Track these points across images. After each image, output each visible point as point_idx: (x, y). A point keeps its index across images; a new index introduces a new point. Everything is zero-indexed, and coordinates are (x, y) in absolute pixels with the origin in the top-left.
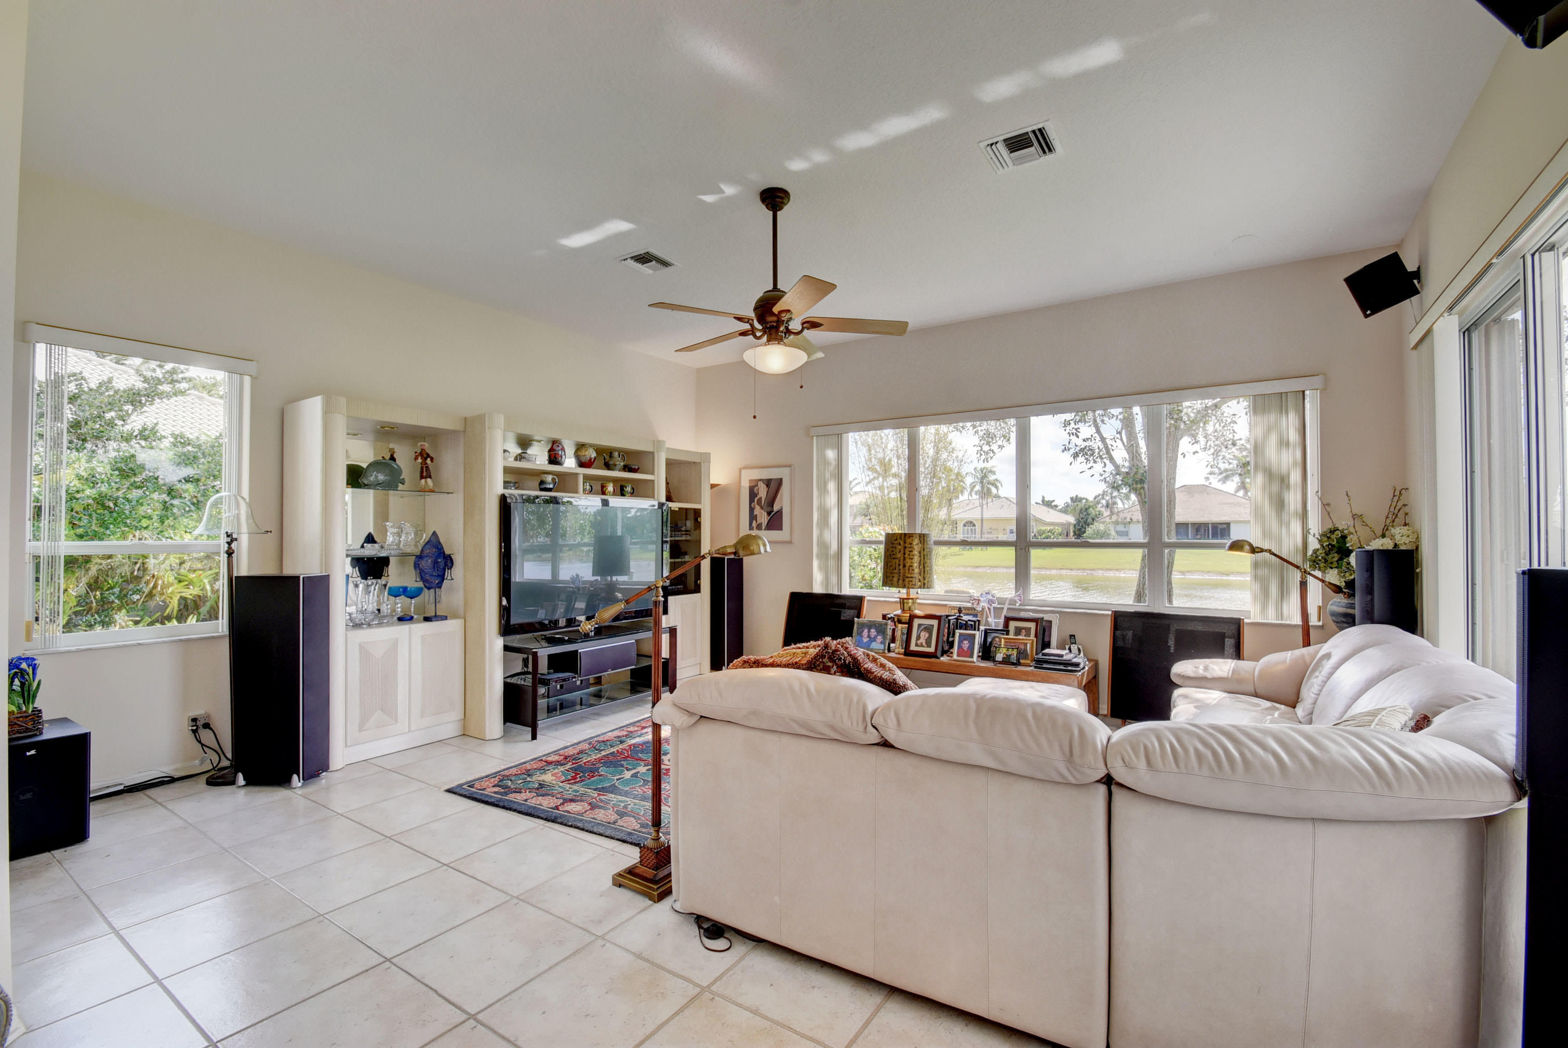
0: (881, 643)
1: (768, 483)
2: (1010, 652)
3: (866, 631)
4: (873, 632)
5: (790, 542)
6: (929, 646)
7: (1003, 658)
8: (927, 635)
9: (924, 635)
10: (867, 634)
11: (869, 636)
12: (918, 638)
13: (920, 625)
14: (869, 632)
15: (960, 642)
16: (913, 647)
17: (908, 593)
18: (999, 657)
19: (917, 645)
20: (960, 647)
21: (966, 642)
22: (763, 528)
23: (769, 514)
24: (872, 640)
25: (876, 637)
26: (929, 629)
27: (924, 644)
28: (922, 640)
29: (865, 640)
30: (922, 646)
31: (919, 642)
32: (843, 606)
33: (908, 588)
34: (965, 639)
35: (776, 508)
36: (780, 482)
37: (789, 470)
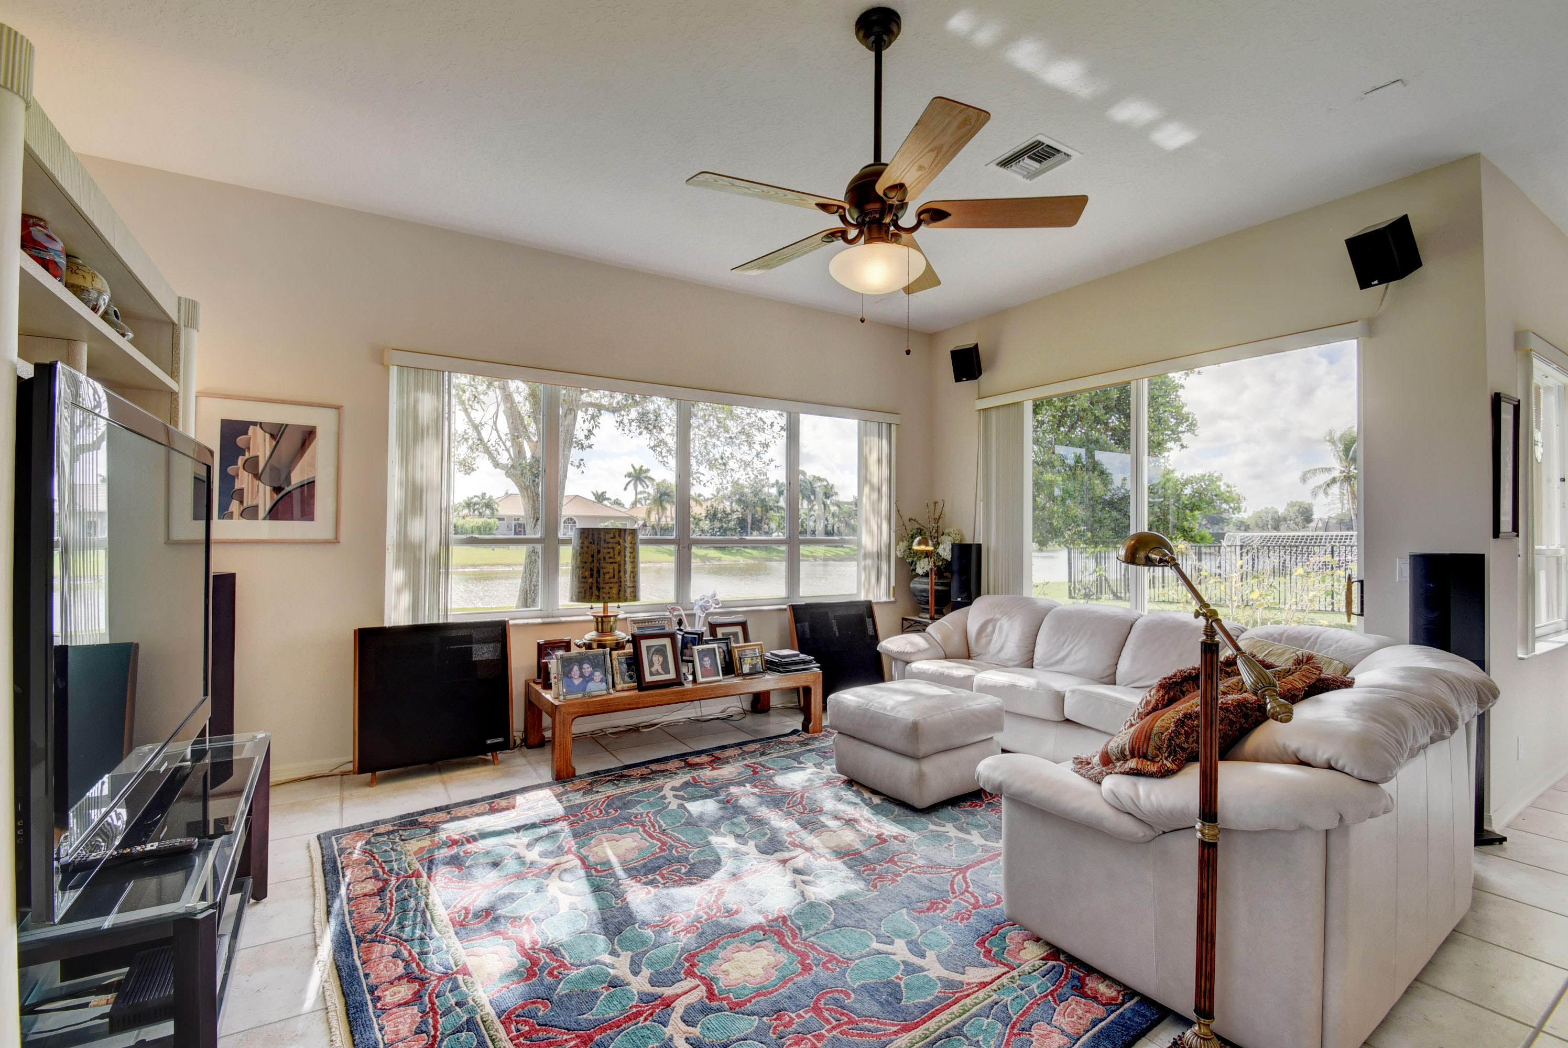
0: (601, 681)
1: (277, 432)
2: (755, 662)
3: (576, 668)
4: (587, 668)
5: (336, 541)
6: (668, 672)
7: (750, 669)
9: (657, 659)
10: (578, 672)
11: (582, 675)
14: (581, 669)
16: (648, 678)
17: (605, 609)
19: (652, 674)
22: (262, 513)
23: (277, 490)
24: (587, 679)
25: (592, 674)
26: (661, 651)
28: (657, 667)
29: (577, 681)
32: (468, 640)
33: (605, 602)
34: (705, 656)
35: (297, 478)
36: (308, 435)
37: (332, 413)
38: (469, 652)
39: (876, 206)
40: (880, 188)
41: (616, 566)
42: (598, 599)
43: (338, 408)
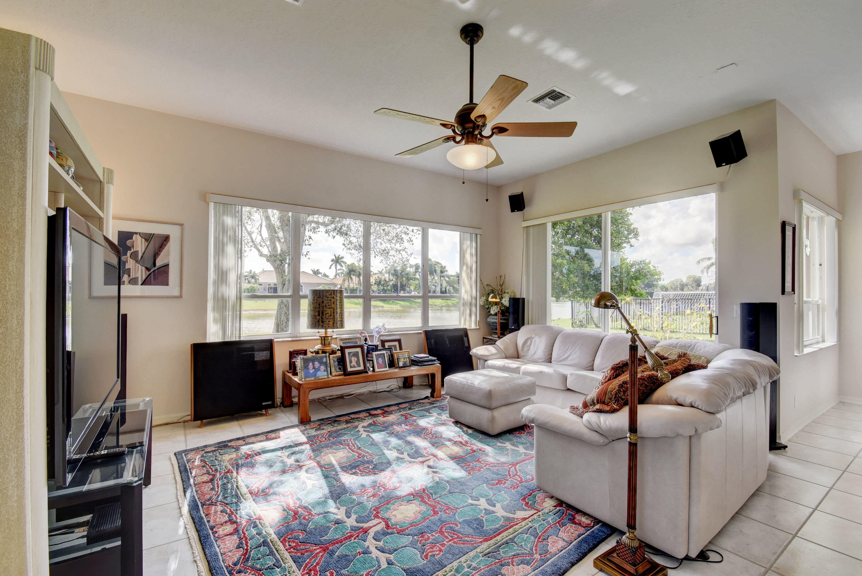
0: (324, 371)
2: (405, 360)
3: (311, 364)
4: (317, 364)
5: (180, 297)
6: (359, 366)
7: (403, 364)
8: (356, 359)
9: (354, 359)
10: (312, 366)
11: (314, 368)
12: (351, 362)
13: (349, 353)
14: (313, 364)
15: (377, 359)
16: (349, 369)
17: (326, 333)
18: (401, 364)
19: (351, 367)
20: (378, 363)
21: (380, 359)
23: (149, 269)
24: (317, 370)
25: (319, 367)
26: (356, 355)
27: (356, 365)
28: (354, 363)
29: (312, 371)
30: (354, 367)
31: (352, 365)
32: (252, 349)
33: (326, 329)
34: (379, 357)
36: (166, 239)
37: (178, 228)
38: (253, 356)
39: (471, 125)
40: (473, 116)
41: (332, 310)
42: (322, 327)
43: (182, 225)
